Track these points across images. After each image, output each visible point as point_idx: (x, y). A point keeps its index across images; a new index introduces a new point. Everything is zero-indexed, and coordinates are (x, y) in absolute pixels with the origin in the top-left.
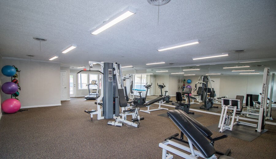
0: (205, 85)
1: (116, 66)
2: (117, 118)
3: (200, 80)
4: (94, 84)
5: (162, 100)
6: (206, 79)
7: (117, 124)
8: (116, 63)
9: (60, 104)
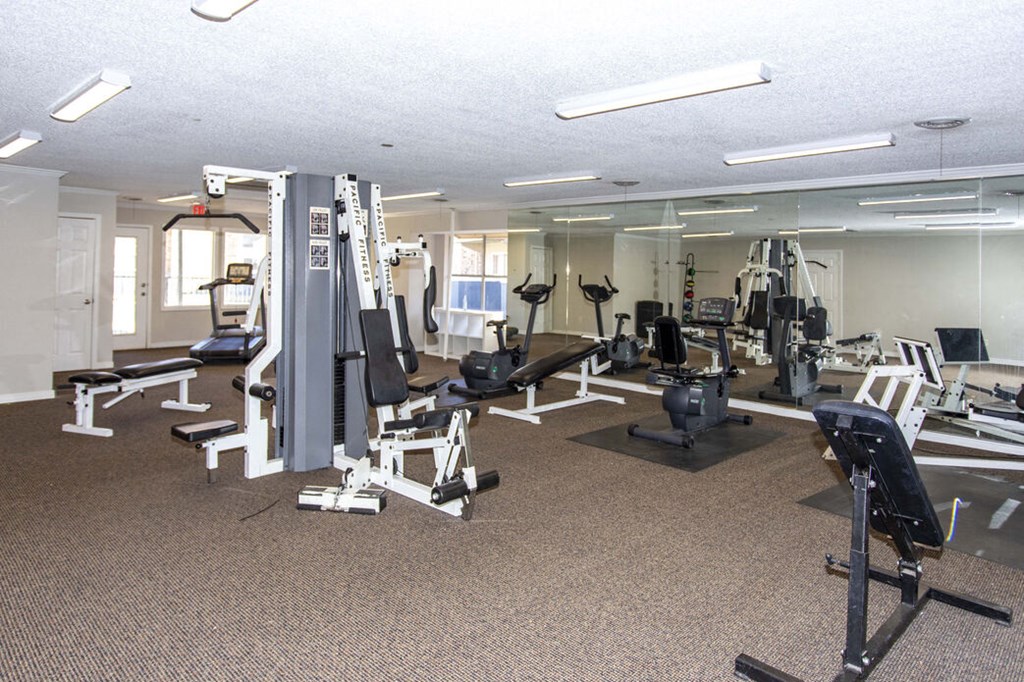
0: (781, 284)
1: (349, 190)
2: (349, 470)
3: (758, 258)
4: (243, 282)
5: (594, 359)
6: (782, 254)
7: (348, 501)
8: (352, 178)
9: (51, 394)
